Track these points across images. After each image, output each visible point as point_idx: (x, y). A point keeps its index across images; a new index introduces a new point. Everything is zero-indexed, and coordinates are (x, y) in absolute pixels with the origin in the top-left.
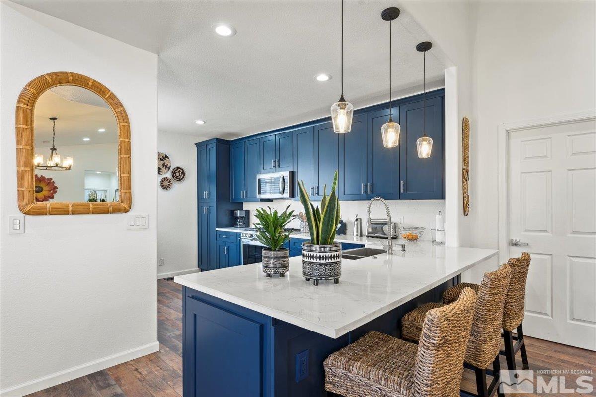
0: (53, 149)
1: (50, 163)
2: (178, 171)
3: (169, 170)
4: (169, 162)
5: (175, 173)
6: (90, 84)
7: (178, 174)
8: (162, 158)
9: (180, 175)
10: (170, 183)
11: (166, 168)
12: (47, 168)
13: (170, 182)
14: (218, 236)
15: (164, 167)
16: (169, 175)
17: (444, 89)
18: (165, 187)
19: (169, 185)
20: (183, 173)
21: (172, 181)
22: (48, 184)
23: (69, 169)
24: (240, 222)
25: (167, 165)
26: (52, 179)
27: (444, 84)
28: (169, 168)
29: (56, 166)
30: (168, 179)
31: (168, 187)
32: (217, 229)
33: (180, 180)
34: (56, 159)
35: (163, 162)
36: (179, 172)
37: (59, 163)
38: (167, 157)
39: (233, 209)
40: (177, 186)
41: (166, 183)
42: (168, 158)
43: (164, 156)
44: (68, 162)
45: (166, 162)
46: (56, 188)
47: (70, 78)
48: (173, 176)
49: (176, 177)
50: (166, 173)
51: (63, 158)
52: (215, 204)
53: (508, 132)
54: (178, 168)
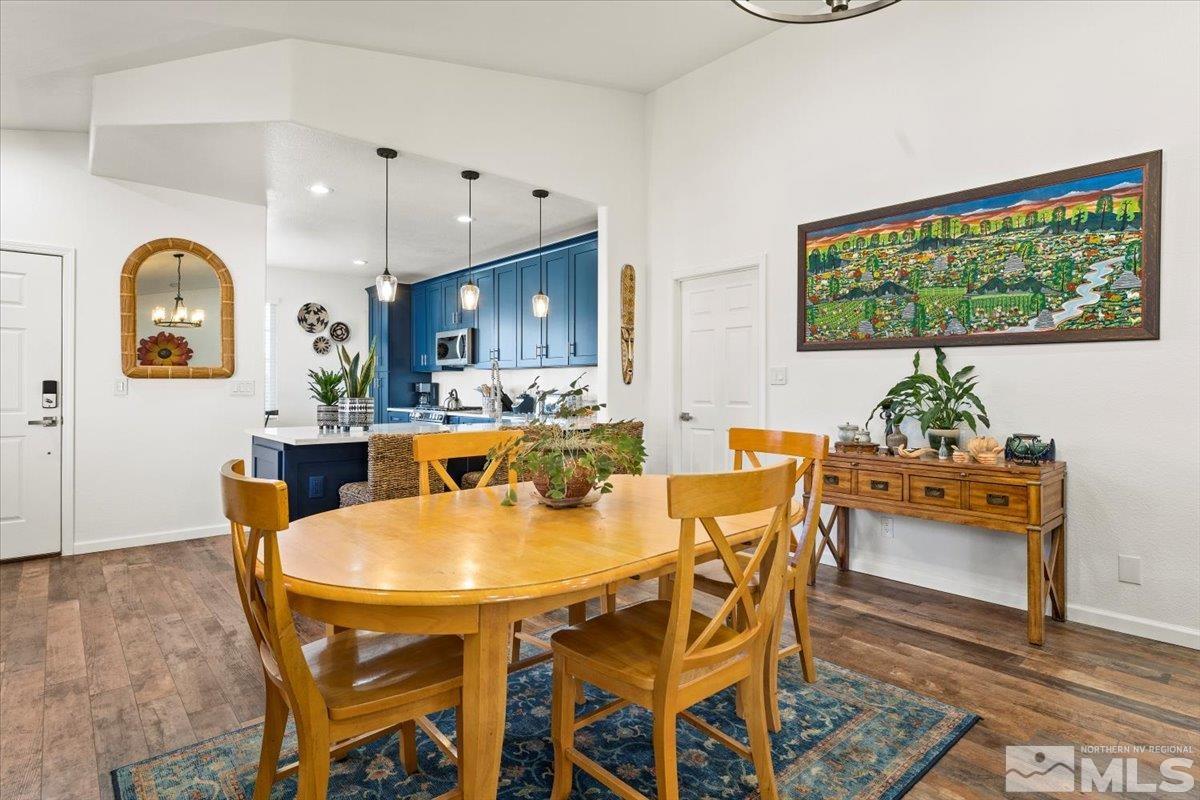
0: (179, 299)
1: (177, 318)
2: (339, 328)
3: (326, 327)
4: (327, 315)
5: (335, 331)
6: (191, 247)
7: (339, 332)
8: (316, 311)
9: (342, 334)
10: (327, 345)
11: (322, 325)
12: (171, 324)
13: (327, 343)
15: (320, 323)
16: (326, 334)
17: (597, 233)
18: (321, 351)
19: (326, 347)
20: (347, 330)
21: (331, 342)
22: (178, 346)
23: (200, 325)
24: (423, 400)
25: (324, 320)
26: (184, 338)
27: (597, 227)
28: (326, 324)
29: (182, 321)
30: (325, 341)
31: (324, 350)
32: (388, 409)
33: (343, 339)
34: (181, 313)
35: (318, 317)
36: (341, 329)
37: (186, 317)
38: (322, 308)
39: (413, 381)
41: (322, 345)
42: (325, 310)
43: (319, 307)
44: (198, 316)
45: (322, 316)
46: (191, 351)
47: (171, 244)
48: (332, 335)
49: (337, 336)
50: (322, 330)
51: (191, 311)
52: (387, 374)
53: (679, 282)
54: (339, 324)
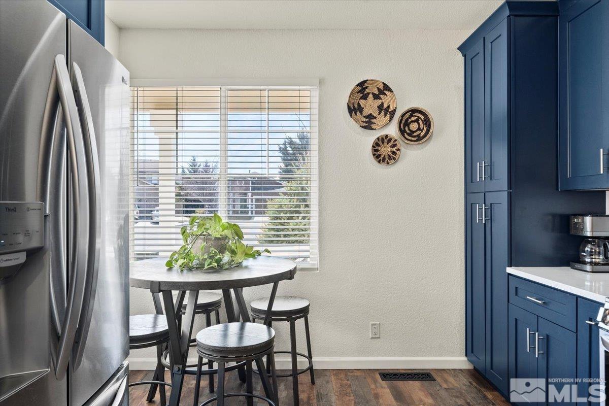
2: (413, 119)
3: (391, 118)
4: (393, 98)
5: (407, 124)
7: (414, 127)
8: (377, 92)
9: (419, 129)
10: (394, 149)
11: (385, 115)
13: (394, 146)
14: (512, 291)
15: (383, 113)
16: (392, 130)
18: (384, 159)
19: (394, 153)
20: (428, 122)
21: (401, 143)
25: (389, 107)
28: (393, 113)
30: (390, 141)
31: (390, 157)
32: (510, 270)
33: (419, 138)
35: (379, 102)
36: (417, 121)
38: (387, 88)
40: (411, 154)
41: (386, 150)
42: (390, 90)
43: (381, 87)
45: (386, 100)
48: (402, 132)
49: (411, 133)
50: (387, 124)
52: (506, 195)
54: (413, 111)
